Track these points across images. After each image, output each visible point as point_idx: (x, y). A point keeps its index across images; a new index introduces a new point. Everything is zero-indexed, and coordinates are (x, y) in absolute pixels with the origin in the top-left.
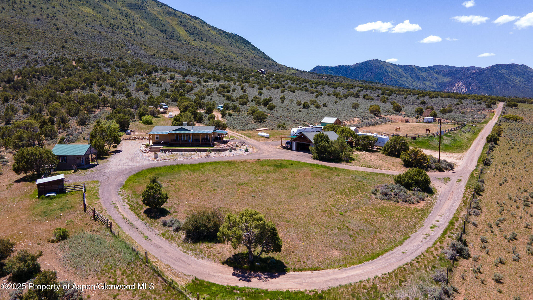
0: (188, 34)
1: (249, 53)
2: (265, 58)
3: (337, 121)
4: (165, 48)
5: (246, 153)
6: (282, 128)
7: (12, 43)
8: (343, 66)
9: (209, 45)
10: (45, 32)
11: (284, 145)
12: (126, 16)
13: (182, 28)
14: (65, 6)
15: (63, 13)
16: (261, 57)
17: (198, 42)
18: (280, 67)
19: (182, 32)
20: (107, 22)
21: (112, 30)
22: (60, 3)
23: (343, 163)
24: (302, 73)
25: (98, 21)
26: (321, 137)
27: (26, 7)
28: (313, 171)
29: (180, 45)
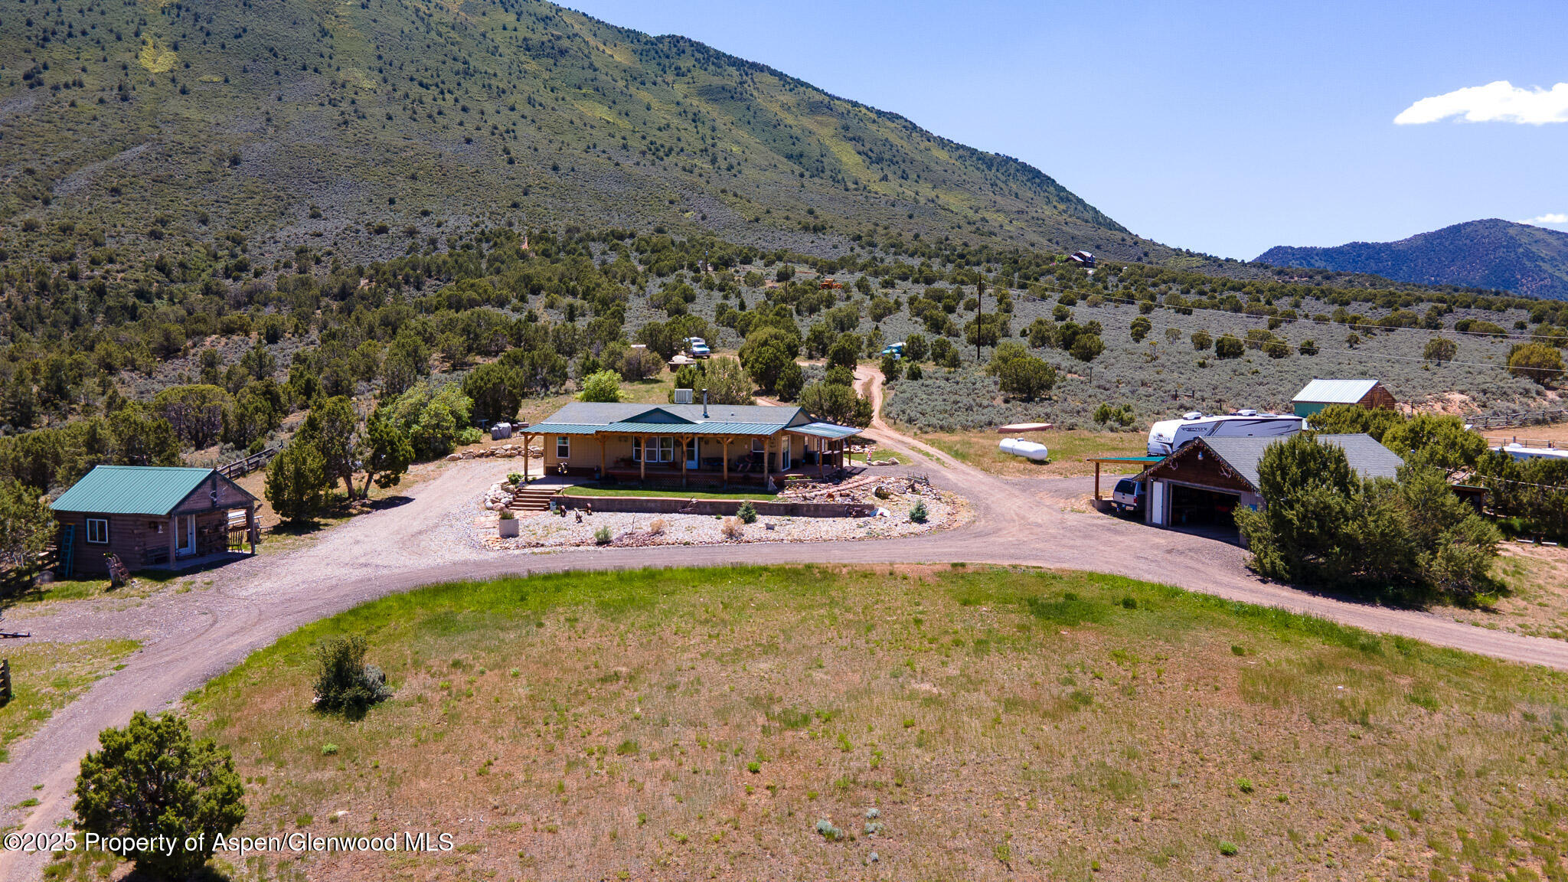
0: (864, 161)
1: (1048, 211)
2: (1100, 224)
3: (1377, 396)
4: (792, 202)
5: (916, 527)
6: (1116, 425)
7: (392, 201)
8: (1365, 245)
9: (926, 191)
10: (477, 172)
11: (1108, 494)
12: (694, 121)
13: (849, 146)
14: (541, 105)
15: (533, 121)
16: (1087, 221)
17: (894, 183)
18: (1146, 250)
19: (848, 157)
20: (644, 138)
21: (654, 157)
22: (529, 97)
23: (1438, 609)
24: (1220, 266)
25: (618, 137)
26: (1304, 459)
27: (446, 111)
28: (1252, 653)
29: (838, 191)
